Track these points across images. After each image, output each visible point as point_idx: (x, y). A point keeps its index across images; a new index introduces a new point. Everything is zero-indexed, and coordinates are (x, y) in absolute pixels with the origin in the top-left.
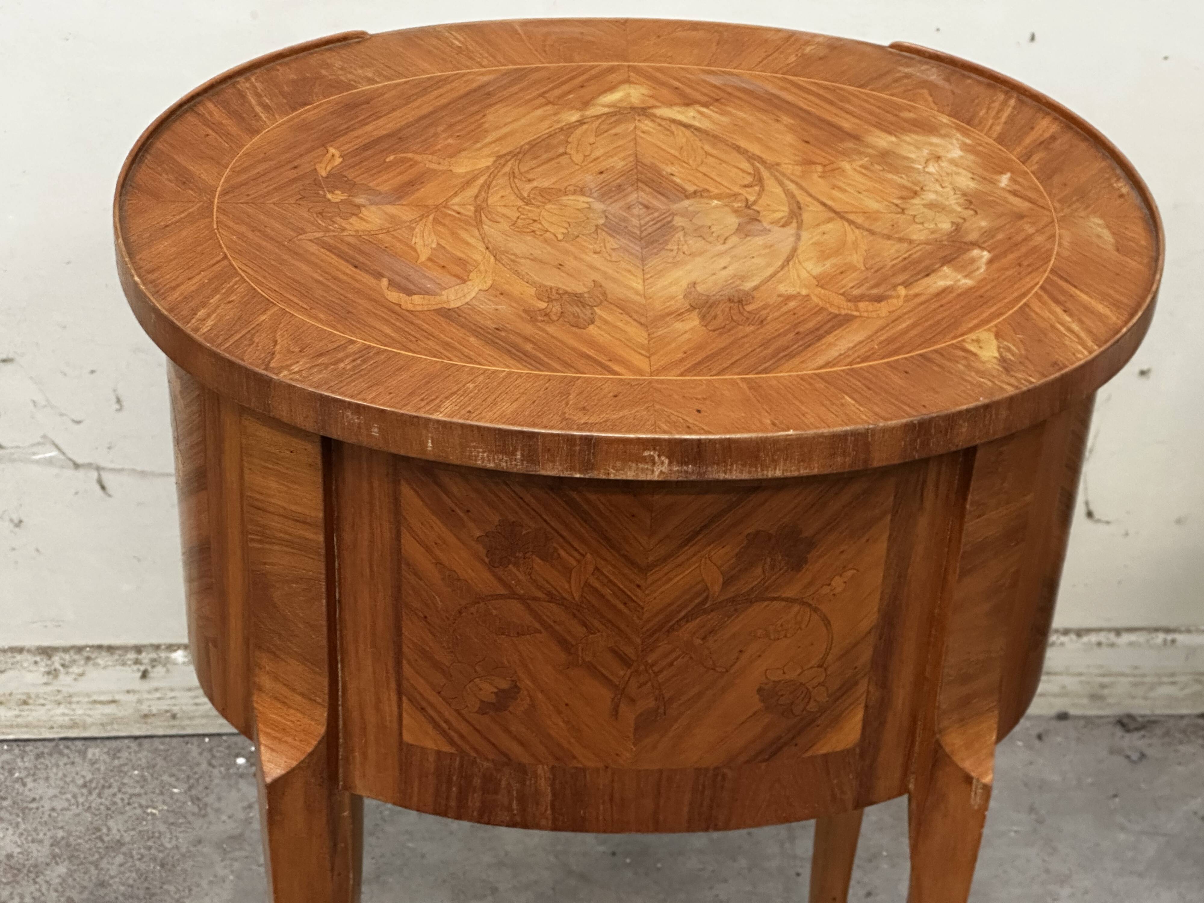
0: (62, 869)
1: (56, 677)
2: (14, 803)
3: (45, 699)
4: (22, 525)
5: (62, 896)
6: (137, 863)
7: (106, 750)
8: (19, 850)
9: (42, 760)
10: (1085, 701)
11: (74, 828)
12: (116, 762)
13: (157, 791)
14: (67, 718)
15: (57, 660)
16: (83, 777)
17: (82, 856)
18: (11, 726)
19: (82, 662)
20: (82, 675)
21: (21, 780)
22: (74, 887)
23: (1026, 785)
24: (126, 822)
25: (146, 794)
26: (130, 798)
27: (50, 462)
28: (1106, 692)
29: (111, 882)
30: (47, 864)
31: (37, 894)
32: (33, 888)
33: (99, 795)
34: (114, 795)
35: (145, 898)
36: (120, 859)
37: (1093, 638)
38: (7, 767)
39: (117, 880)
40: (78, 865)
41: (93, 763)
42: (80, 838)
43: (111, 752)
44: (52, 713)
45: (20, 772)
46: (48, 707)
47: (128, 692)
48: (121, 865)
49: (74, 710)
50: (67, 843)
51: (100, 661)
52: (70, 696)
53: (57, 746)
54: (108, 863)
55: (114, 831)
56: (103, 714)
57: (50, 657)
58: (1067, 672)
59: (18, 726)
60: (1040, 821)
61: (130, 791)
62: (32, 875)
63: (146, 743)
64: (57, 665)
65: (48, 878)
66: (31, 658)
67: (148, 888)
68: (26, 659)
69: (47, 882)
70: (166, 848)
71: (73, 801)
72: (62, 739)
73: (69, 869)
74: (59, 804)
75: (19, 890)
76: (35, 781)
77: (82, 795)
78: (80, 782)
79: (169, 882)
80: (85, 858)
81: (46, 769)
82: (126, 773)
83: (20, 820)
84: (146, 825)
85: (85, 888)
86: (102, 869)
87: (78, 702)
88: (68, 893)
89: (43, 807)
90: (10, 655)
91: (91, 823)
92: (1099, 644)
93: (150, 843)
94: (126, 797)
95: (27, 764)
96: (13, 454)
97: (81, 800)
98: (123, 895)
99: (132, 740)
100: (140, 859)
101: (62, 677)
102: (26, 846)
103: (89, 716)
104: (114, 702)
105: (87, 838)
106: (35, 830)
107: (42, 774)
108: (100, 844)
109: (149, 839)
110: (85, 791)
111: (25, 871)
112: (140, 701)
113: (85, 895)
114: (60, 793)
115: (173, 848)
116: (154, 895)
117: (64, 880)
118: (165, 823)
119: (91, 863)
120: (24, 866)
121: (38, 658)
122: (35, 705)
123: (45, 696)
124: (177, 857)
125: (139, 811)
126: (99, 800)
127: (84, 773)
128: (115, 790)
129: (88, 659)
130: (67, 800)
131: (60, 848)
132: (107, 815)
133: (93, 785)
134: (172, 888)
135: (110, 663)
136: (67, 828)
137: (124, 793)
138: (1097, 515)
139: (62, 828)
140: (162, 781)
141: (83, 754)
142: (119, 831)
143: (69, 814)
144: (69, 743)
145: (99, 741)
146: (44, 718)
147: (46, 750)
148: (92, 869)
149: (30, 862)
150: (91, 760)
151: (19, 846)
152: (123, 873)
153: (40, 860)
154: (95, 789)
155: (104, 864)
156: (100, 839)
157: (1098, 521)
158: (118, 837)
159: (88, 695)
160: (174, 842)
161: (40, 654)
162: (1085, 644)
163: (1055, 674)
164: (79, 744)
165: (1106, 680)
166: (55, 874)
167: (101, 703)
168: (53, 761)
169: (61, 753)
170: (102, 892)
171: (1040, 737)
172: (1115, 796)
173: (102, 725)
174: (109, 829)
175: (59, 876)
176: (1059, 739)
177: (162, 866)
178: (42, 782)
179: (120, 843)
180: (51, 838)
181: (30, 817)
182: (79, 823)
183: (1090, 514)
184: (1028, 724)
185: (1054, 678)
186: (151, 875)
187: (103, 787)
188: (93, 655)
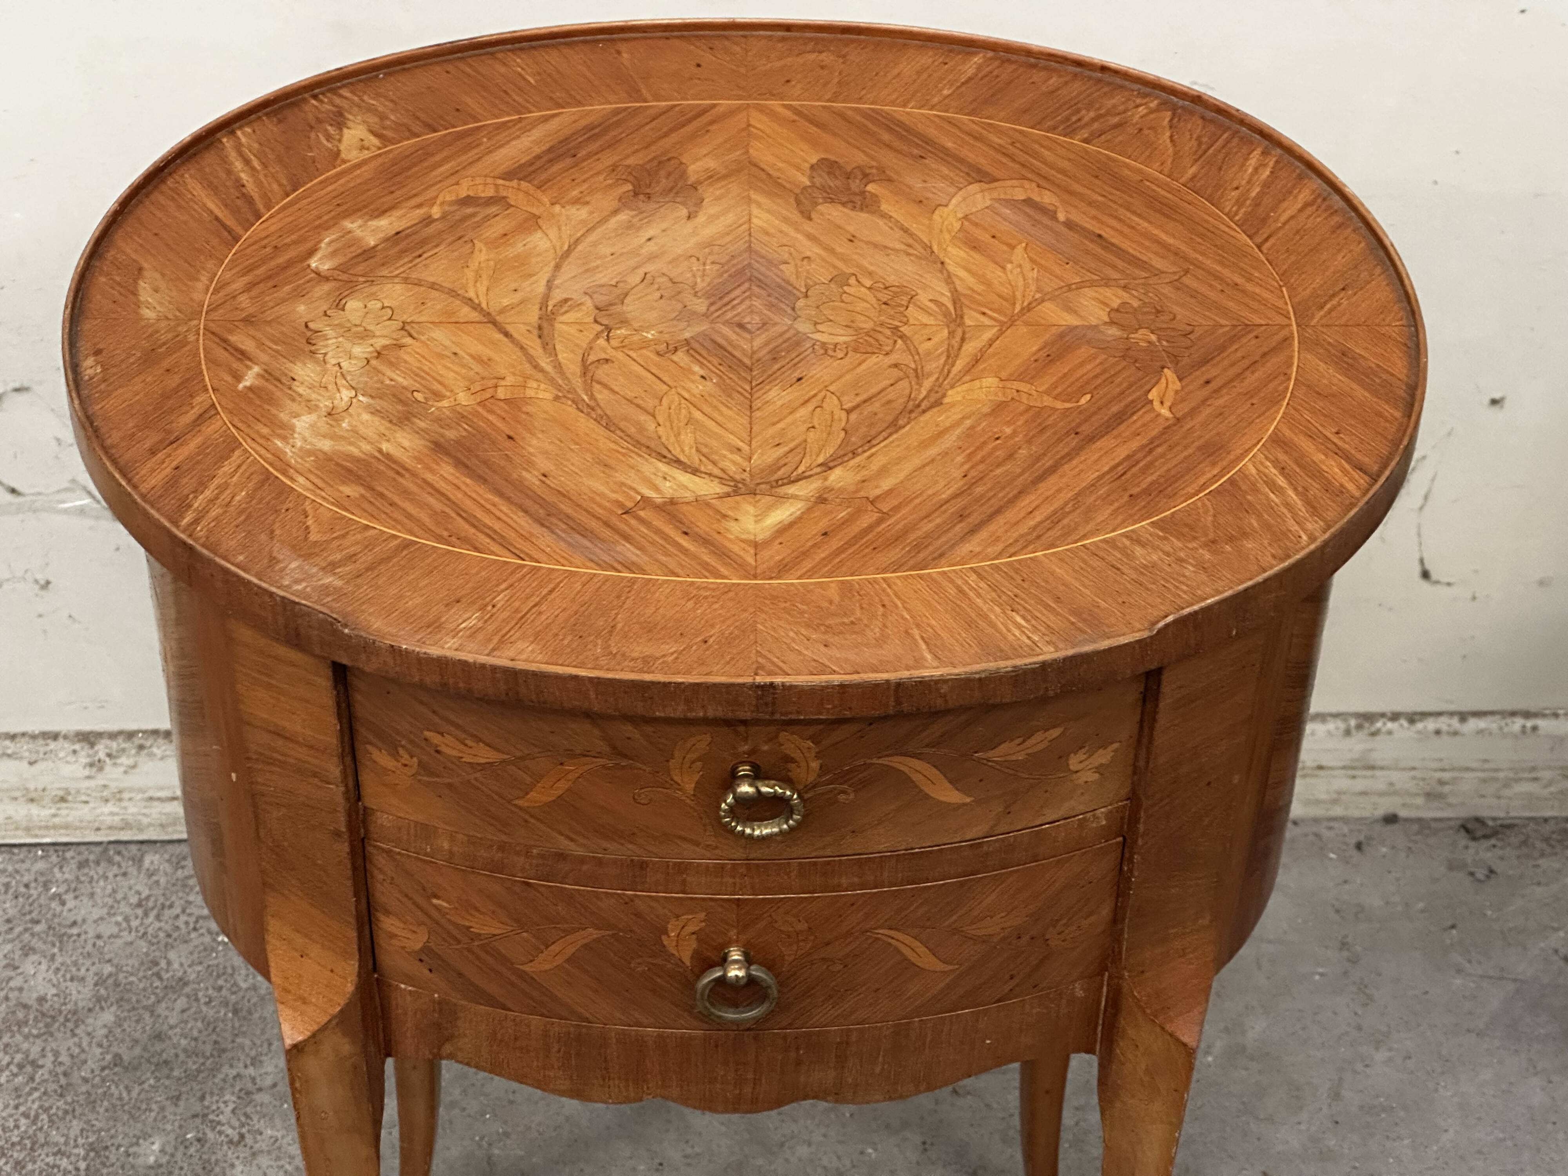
0: (108, 1017)
1: (101, 769)
2: (50, 928)
3: (89, 795)
4: (50, 586)
5: (107, 1053)
6: (204, 1009)
7: (167, 856)
8: (54, 991)
9: (86, 871)
10: (1420, 801)
11: (124, 962)
12: (180, 873)
14: (117, 818)
15: (101, 750)
16: (138, 893)
17: (134, 999)
18: (47, 828)
19: (133, 752)
20: (134, 767)
21: (58, 896)
22: (123, 1041)
23: (1338, 911)
24: (191, 953)
26: (197, 922)
27: (82, 511)
28: (1446, 789)
29: (170, 1033)
30: (90, 1010)
31: (77, 1050)
32: (71, 1042)
33: (158, 918)
34: (177, 916)
35: (212, 1055)
36: (181, 1003)
37: (1431, 725)
38: (41, 879)
39: (178, 1030)
40: (129, 1011)
41: (150, 874)
42: (132, 974)
43: (174, 860)
44: (99, 811)
45: (58, 887)
46: (91, 805)
48: (183, 1011)
49: (125, 808)
50: (116, 980)
51: (155, 750)
52: (120, 792)
53: (106, 850)
54: (167, 1008)
55: (176, 966)
56: (160, 813)
57: (92, 745)
58: (1396, 767)
59: (55, 827)
60: (1354, 961)
61: (196, 912)
62: (70, 1025)
64: (102, 755)
65: (90, 1029)
66: (68, 746)
67: (216, 1042)
68: (63, 748)
69: (89, 1034)
70: (240, 989)
71: (124, 925)
72: (110, 843)
73: (117, 1016)
74: (107, 929)
75: (54, 1045)
76: (76, 897)
77: (137, 917)
78: (134, 900)
79: (244, 1034)
80: (138, 1001)
81: (90, 882)
82: (191, 889)
83: (56, 950)
84: (216, 958)
85: (136, 1041)
86: (159, 1016)
87: (130, 799)
88: (114, 1049)
89: (86, 933)
90: (41, 742)
91: (147, 954)
92: (1438, 732)
93: (220, 982)
94: (192, 920)
95: (67, 876)
96: (34, 502)
97: (135, 923)
98: (185, 1050)
100: (207, 1004)
101: (108, 768)
102: (63, 985)
103: (144, 815)
104: (174, 799)
105: (141, 974)
106: (75, 963)
107: (85, 889)
108: (157, 983)
109: (219, 976)
110: (140, 912)
111: (61, 1019)
113: (137, 1051)
114: (109, 914)
115: (248, 989)
116: (224, 1051)
117: (110, 1032)
119: (145, 1008)
120: (60, 1012)
121: (77, 747)
122: (75, 802)
123: (89, 792)
124: (254, 1000)
125: (207, 939)
126: (157, 925)
127: (138, 887)
128: (177, 910)
129: (141, 747)
130: (118, 924)
131: (106, 989)
132: (166, 945)
133: (151, 904)
134: (247, 1042)
135: (168, 753)
136: (115, 961)
137: (190, 915)
138: (1434, 576)
139: (109, 961)
142: (181, 965)
143: (119, 942)
144: (121, 848)
145: (156, 846)
146: (88, 817)
147: (92, 857)
148: (147, 1015)
149: (69, 1007)
150: (148, 870)
151: (54, 986)
152: (186, 1022)
153: (80, 1004)
154: (153, 908)
155: (161, 1009)
156: (158, 975)
157: (1437, 582)
158: (180, 974)
159: (141, 791)
160: (250, 981)
161: (79, 741)
162: (1419, 732)
163: (1382, 768)
164: (134, 848)
165: (1446, 776)
166: (100, 1023)
167: (159, 799)
168: (101, 872)
169: (110, 861)
170: (158, 1047)
171: (1359, 846)
172: (1453, 927)
173: (162, 826)
174: (169, 963)
175: (105, 1026)
176: (1384, 850)
177: (236, 1012)
178: (85, 900)
179: (183, 982)
180: (96, 974)
181: (70, 946)
182: (131, 955)
183: (1425, 575)
184: (1346, 829)
185: (1378, 773)
186: (221, 1025)
187: (163, 906)
188: (148, 743)
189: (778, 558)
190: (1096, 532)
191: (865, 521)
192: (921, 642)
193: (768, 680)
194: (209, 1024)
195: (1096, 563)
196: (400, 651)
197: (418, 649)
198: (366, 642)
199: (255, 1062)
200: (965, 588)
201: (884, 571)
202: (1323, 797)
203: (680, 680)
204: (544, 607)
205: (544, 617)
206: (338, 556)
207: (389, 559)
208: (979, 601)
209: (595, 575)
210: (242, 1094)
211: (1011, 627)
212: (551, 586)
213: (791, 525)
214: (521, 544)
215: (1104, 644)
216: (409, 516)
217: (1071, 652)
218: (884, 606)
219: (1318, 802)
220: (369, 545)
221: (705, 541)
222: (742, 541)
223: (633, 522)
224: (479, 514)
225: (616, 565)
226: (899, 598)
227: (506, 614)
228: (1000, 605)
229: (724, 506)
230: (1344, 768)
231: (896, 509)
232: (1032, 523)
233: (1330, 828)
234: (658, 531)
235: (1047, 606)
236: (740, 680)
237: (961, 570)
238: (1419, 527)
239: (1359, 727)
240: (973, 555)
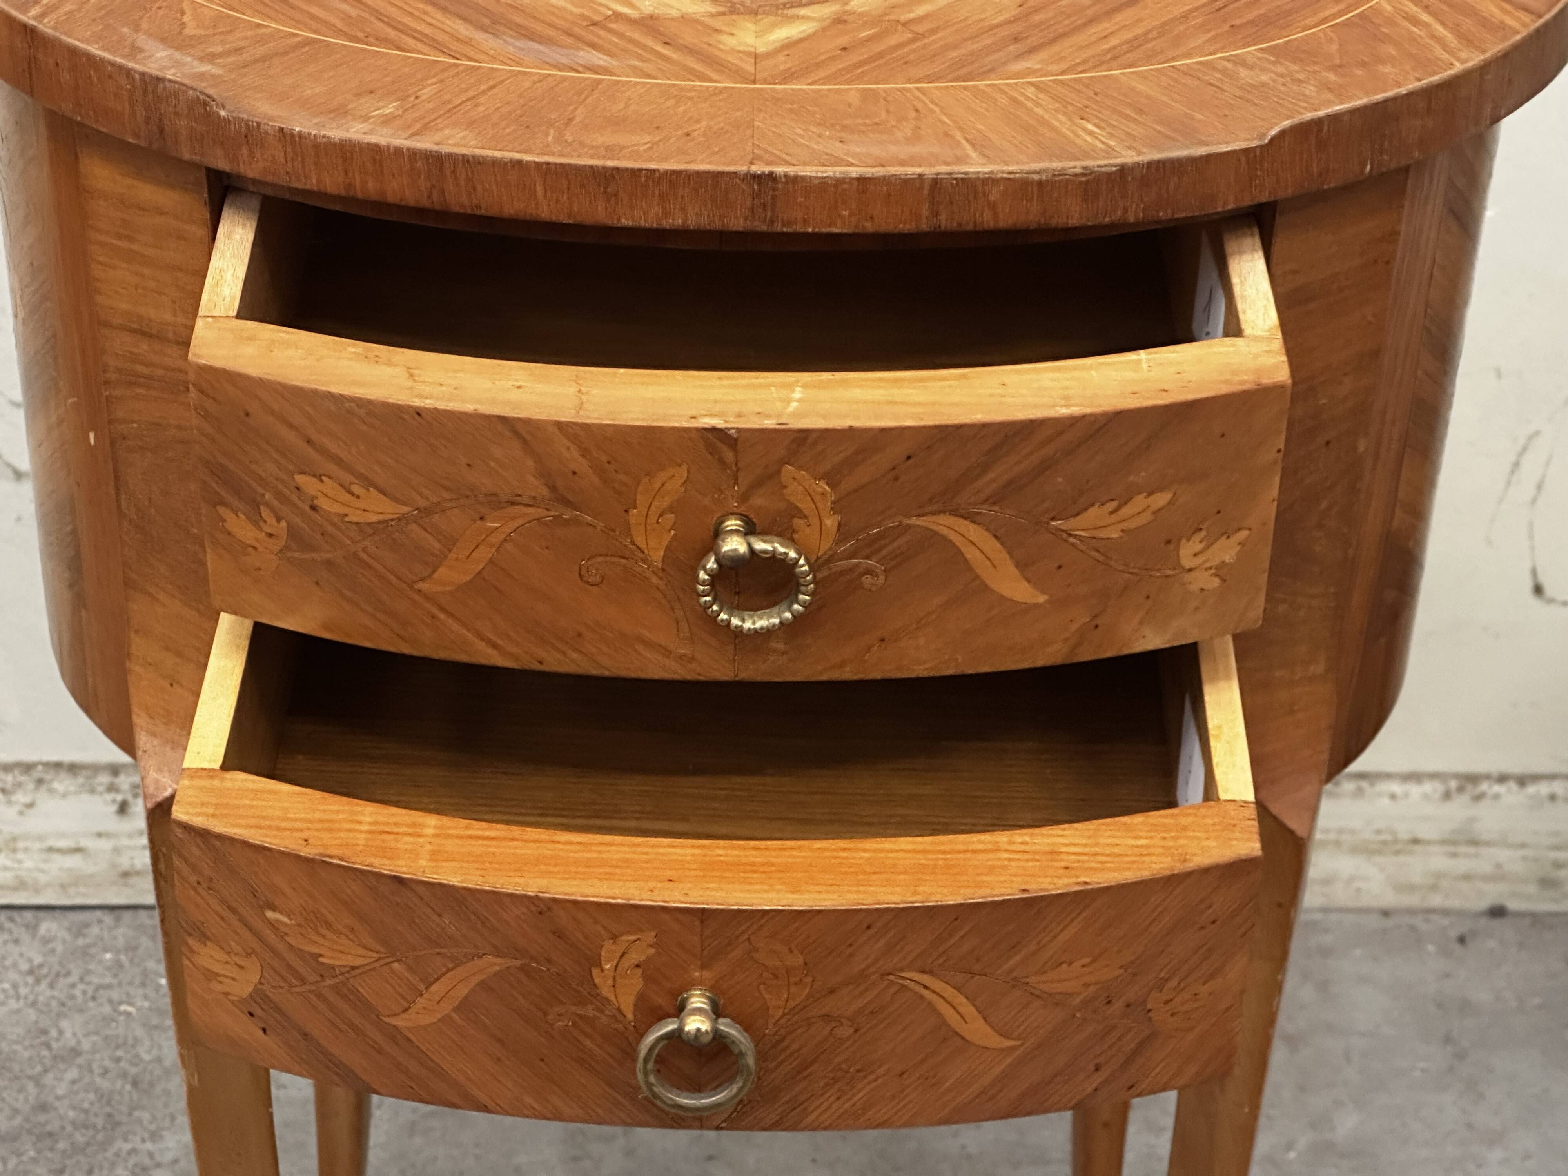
6: (98, 1080)
7: (66, 924)
10: (1532, 889)
11: (9, 1030)
12: (81, 942)
13: (137, 981)
14: (9, 874)
16: (30, 960)
17: (17, 1068)
19: (31, 786)
20: (30, 806)
23: (1439, 1006)
24: (87, 1023)
25: (120, 984)
26: (96, 991)
28: (1563, 874)
29: (57, 1104)
33: (51, 986)
34: (73, 986)
35: (104, 1128)
36: (72, 1073)
37: (1544, 788)
39: (66, 1102)
40: (10, 1080)
41: (46, 941)
42: (16, 1042)
43: (75, 928)
47: (100, 835)
48: (74, 1082)
49: (20, 862)
51: (56, 785)
52: (15, 839)
54: (56, 1078)
55: (68, 1034)
56: (61, 869)
58: (1503, 842)
60: (1460, 1056)
61: (96, 980)
63: (127, 916)
67: (109, 1115)
70: (142, 1060)
71: (12, 992)
77: (26, 984)
78: (24, 966)
79: (143, 1108)
80: (21, 1071)
82: (93, 957)
84: (115, 1028)
85: (17, 1111)
86: (45, 1086)
91: (36, 1022)
92: (1553, 797)
93: (119, 1053)
94: (90, 989)
97: (23, 991)
98: (73, 1123)
99: (106, 912)
100: (102, 1075)
103: (43, 871)
104: (78, 850)
105: (27, 1043)
108: (45, 1053)
109: (118, 1047)
110: (30, 980)
112: (116, 851)
113: (17, 1121)
115: (151, 1061)
116: (118, 1124)
118: (144, 1025)
119: (30, 1078)
125: (107, 1009)
126: (49, 993)
127: (31, 954)
128: (74, 978)
129: (40, 781)
130: (4, 991)
132: (59, 1014)
133: (44, 971)
134: (146, 1116)
135: (72, 788)
137: (89, 983)
138: (1549, 591)
140: (145, 969)
141: (32, 928)
142: (75, 1034)
143: (5, 1009)
144: (15, 914)
145: (58, 913)
148: (31, 1085)
150: (43, 937)
152: (76, 1093)
154: (46, 976)
155: (49, 1079)
156: (48, 1046)
157: (1551, 601)
158: (73, 1043)
159: (40, 838)
160: (155, 1052)
162: (1531, 797)
163: (1488, 844)
164: (28, 915)
165: (1562, 856)
167: (60, 851)
170: (42, 1118)
171: (1462, 940)
173: (63, 887)
174: (61, 1032)
176: (1491, 944)
177: (135, 1084)
179: (75, 1052)
182: (17, 1022)
183: (1538, 590)
184: (1445, 922)
185: (1484, 851)
186: (117, 1097)
187: (58, 975)
188: (48, 777)
189: (782, 68)
190: (1189, 55)
191: (893, 41)
192: (964, 142)
193: (767, 169)
194: (102, 1096)
195: (1188, 81)
196: (292, 136)
197: (314, 132)
198: (247, 125)
199: (155, 1136)
200: (1022, 99)
201: (919, 81)
202: (1417, 879)
203: (653, 166)
204: (482, 100)
205: (481, 108)
206: (220, 49)
207: (285, 53)
208: (1039, 110)
209: (549, 75)
210: (137, 1170)
211: (1081, 133)
212: (491, 83)
213: (801, 40)
214: (454, 46)
215: (1200, 151)
216: (313, 17)
217: (1157, 156)
218: (917, 111)
219: (1411, 888)
220: (261, 40)
221: (691, 51)
222: (739, 52)
223: (602, 33)
224: (407, 20)
225: (575, 67)
226: (937, 105)
227: (430, 106)
228: (1065, 114)
229: (717, 23)
230: (1444, 842)
231: (934, 31)
232: (1106, 47)
233: (1427, 921)
234: (631, 41)
235: (1127, 117)
236: (732, 169)
237: (1016, 84)
238: (1531, 525)
239: (1460, 789)
240: (1031, 72)
